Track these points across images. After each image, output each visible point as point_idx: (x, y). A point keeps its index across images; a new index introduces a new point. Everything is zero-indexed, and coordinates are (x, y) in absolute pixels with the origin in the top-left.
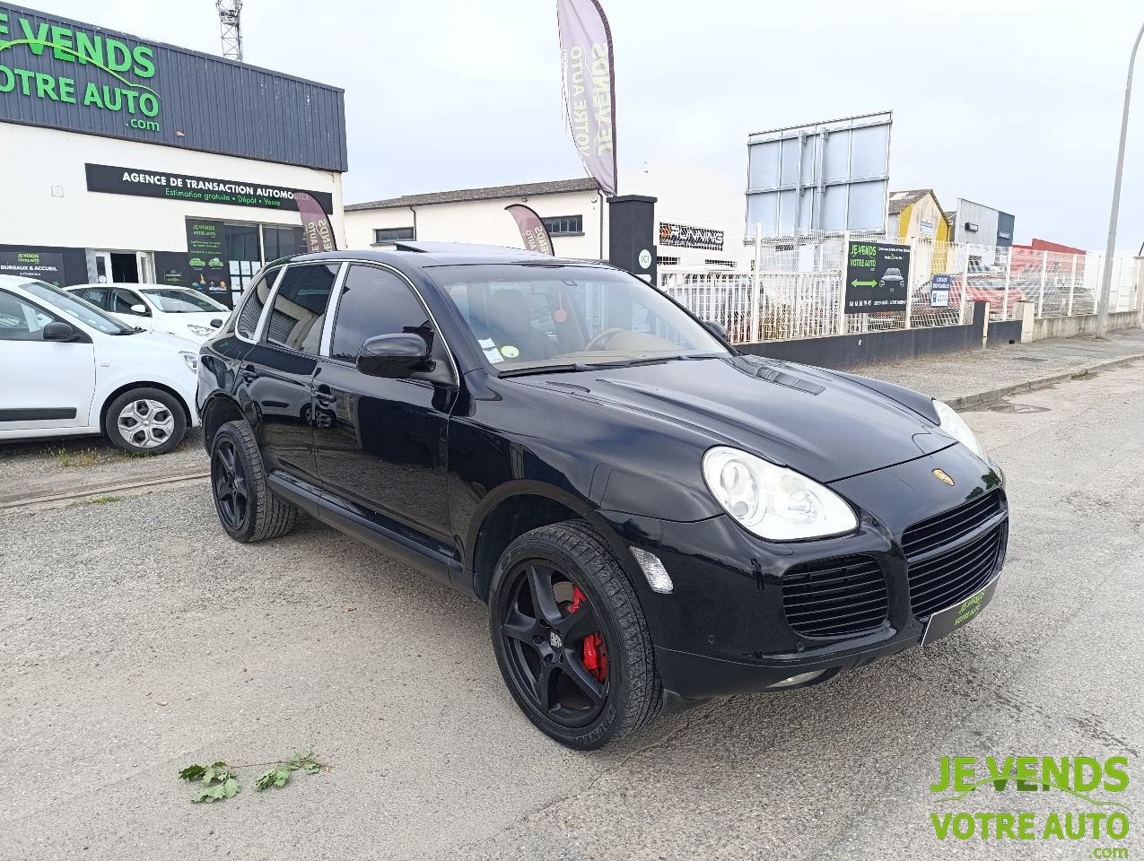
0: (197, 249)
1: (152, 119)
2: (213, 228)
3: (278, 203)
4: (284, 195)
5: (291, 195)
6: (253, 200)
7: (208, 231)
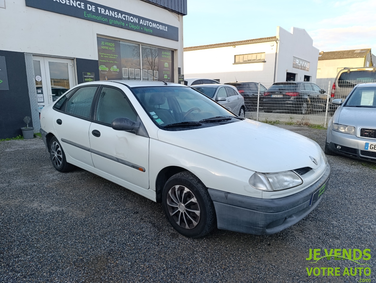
0: (104, 58)
2: (113, 45)
3: (151, 31)
4: (154, 25)
5: (158, 26)
6: (138, 27)
7: (111, 47)
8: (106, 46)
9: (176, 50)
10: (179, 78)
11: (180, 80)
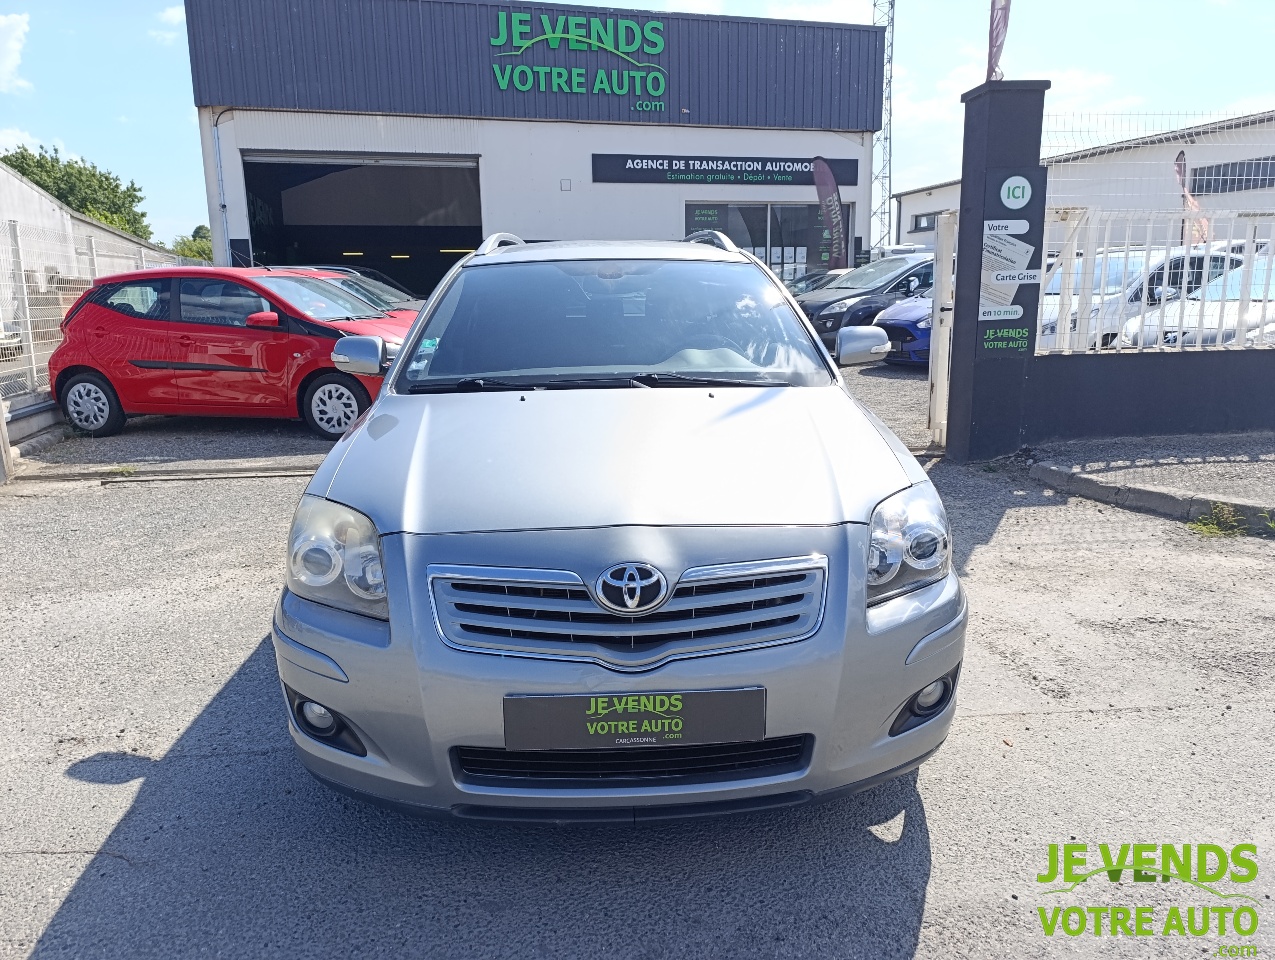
1: (658, 98)
2: (716, 212)
3: (790, 178)
4: (798, 167)
5: (806, 167)
6: (761, 177)
7: (710, 216)
8: (704, 215)
9: (854, 203)
10: (856, 258)
11: (858, 261)
